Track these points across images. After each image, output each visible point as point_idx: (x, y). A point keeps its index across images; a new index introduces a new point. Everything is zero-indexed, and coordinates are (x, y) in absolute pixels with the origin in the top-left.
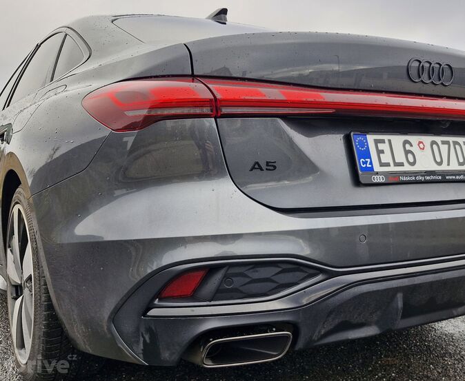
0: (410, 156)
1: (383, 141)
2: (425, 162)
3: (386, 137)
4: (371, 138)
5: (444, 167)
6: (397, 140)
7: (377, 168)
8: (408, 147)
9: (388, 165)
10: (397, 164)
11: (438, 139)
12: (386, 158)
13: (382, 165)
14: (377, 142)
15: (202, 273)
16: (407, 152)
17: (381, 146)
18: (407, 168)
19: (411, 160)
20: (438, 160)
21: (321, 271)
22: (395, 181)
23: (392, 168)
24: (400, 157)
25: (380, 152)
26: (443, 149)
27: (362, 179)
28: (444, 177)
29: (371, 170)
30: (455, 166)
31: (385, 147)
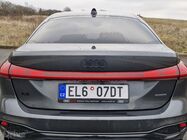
2: (92, 94)
3: (74, 86)
5: (102, 97)
7: (67, 97)
8: (85, 89)
9: (72, 96)
10: (77, 95)
11: (102, 86)
12: (73, 93)
13: (70, 96)
14: (70, 87)
16: (83, 91)
18: (82, 97)
19: (85, 94)
20: (99, 94)
22: (73, 101)
23: (74, 97)
24: (80, 92)
25: (70, 91)
26: (104, 90)
27: (61, 100)
28: (100, 101)
29: (64, 97)
30: (108, 97)
31: (73, 89)
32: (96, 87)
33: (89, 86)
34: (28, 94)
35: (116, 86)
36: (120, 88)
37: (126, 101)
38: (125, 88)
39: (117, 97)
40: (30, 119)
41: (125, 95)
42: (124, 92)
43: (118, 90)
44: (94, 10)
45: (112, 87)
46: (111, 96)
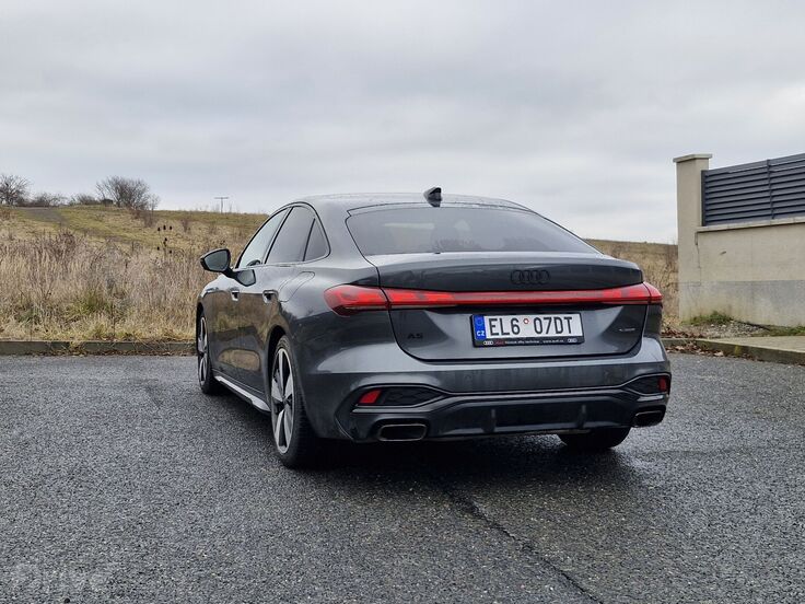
0: (515, 329)
1: (496, 320)
2: (527, 332)
3: (498, 317)
4: (487, 318)
5: (543, 335)
6: (507, 319)
7: (489, 336)
8: (515, 322)
9: (497, 334)
10: (503, 334)
11: (541, 317)
12: (497, 330)
13: (492, 334)
14: (491, 320)
15: (378, 392)
16: (513, 326)
17: (493, 323)
18: (512, 336)
19: (516, 331)
20: (539, 330)
21: (442, 394)
22: (499, 343)
23: (501, 336)
24: (508, 328)
25: (492, 326)
26: (545, 323)
27: (478, 343)
28: (542, 342)
29: (484, 338)
30: (552, 333)
31: (497, 323)
32: (531, 317)
33: (520, 318)
34: (420, 336)
35: (562, 316)
36: (568, 319)
37: (580, 341)
38: (576, 318)
39: (565, 333)
40: (437, 374)
41: (577, 331)
42: (574, 325)
43: (565, 322)
44: (438, 190)
45: (556, 319)
46: (557, 332)
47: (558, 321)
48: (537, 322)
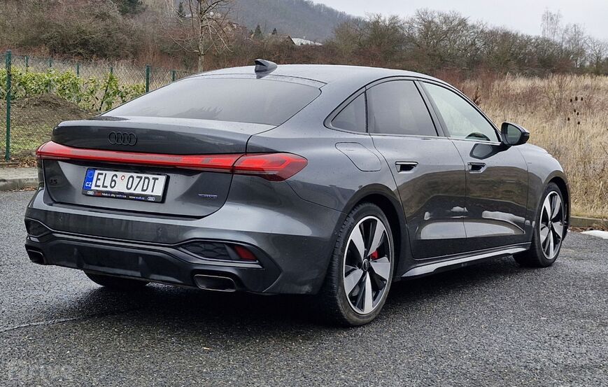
0: (113, 183)
1: (102, 174)
2: (121, 187)
3: (104, 172)
4: (96, 172)
5: (132, 191)
6: (110, 174)
7: (93, 187)
8: (114, 178)
9: (99, 186)
10: (103, 186)
11: (135, 175)
12: (100, 183)
13: (96, 186)
14: (99, 174)
16: (112, 180)
17: (100, 177)
18: (109, 189)
19: (113, 185)
20: (130, 187)
22: (99, 194)
23: (101, 189)
24: (107, 183)
25: (98, 179)
26: (136, 180)
28: (129, 197)
29: (89, 189)
30: (138, 191)
32: (128, 175)
33: (119, 174)
35: (151, 176)
36: (155, 179)
37: (158, 200)
38: (161, 179)
39: (148, 192)
42: (156, 185)
43: (152, 182)
45: (146, 178)
46: (143, 190)
47: (147, 180)
48: (131, 179)
